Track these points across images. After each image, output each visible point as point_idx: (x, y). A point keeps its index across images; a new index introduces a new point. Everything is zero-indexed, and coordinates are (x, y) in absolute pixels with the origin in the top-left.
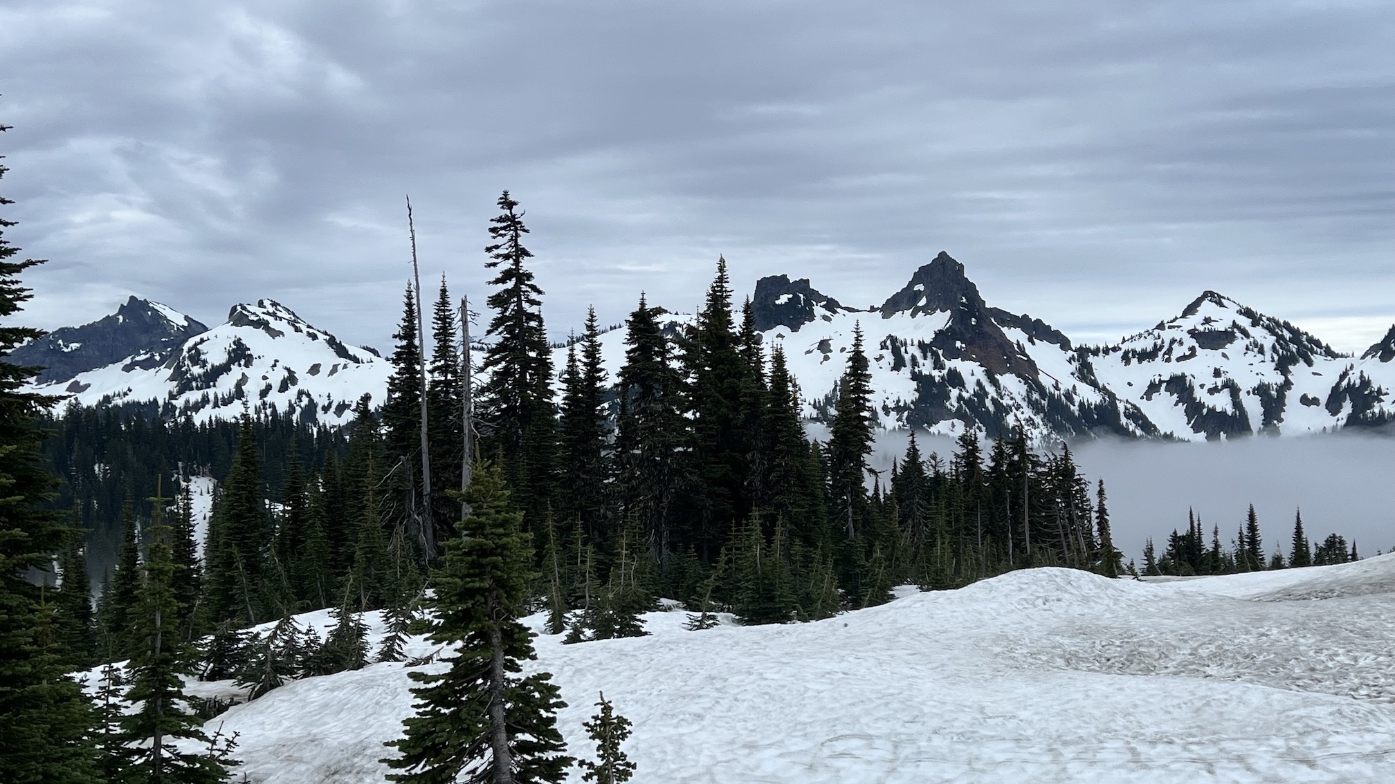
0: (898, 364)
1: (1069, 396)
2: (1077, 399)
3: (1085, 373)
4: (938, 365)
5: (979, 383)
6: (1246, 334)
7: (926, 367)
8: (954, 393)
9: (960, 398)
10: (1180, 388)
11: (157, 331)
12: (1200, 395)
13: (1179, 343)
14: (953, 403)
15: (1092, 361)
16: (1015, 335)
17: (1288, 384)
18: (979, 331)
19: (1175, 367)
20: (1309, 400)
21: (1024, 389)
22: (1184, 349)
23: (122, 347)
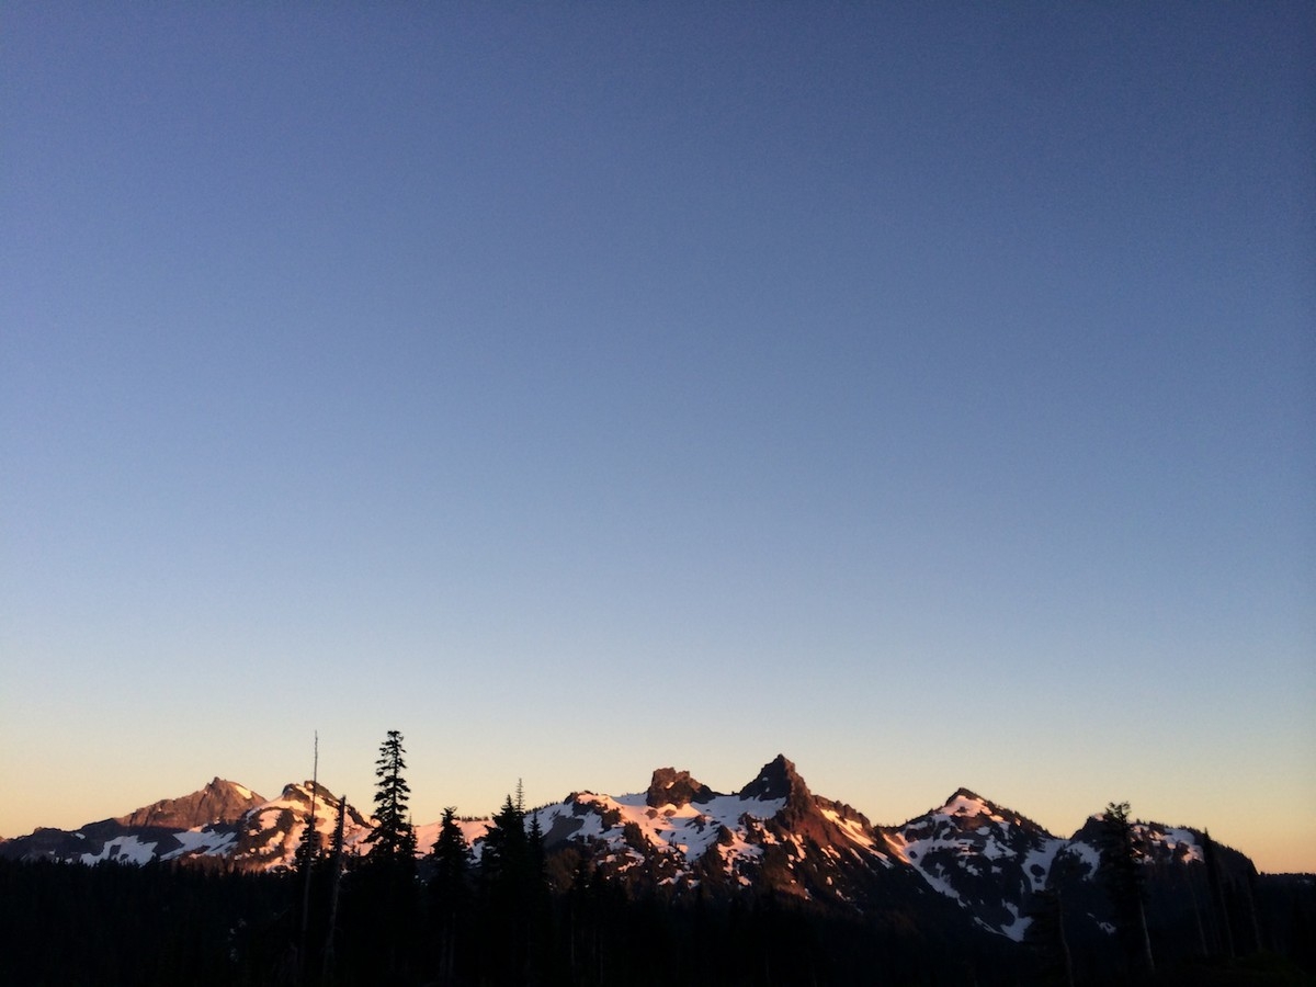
4: (779, 838)
7: (770, 839)
8: (790, 858)
9: (794, 862)
10: (946, 858)
11: (231, 802)
12: (962, 864)
13: (944, 824)
14: (790, 865)
15: (886, 837)
16: (831, 815)
17: (1021, 858)
18: (806, 812)
19: (942, 843)
20: (1037, 870)
21: (839, 856)
22: (947, 831)
23: (204, 813)
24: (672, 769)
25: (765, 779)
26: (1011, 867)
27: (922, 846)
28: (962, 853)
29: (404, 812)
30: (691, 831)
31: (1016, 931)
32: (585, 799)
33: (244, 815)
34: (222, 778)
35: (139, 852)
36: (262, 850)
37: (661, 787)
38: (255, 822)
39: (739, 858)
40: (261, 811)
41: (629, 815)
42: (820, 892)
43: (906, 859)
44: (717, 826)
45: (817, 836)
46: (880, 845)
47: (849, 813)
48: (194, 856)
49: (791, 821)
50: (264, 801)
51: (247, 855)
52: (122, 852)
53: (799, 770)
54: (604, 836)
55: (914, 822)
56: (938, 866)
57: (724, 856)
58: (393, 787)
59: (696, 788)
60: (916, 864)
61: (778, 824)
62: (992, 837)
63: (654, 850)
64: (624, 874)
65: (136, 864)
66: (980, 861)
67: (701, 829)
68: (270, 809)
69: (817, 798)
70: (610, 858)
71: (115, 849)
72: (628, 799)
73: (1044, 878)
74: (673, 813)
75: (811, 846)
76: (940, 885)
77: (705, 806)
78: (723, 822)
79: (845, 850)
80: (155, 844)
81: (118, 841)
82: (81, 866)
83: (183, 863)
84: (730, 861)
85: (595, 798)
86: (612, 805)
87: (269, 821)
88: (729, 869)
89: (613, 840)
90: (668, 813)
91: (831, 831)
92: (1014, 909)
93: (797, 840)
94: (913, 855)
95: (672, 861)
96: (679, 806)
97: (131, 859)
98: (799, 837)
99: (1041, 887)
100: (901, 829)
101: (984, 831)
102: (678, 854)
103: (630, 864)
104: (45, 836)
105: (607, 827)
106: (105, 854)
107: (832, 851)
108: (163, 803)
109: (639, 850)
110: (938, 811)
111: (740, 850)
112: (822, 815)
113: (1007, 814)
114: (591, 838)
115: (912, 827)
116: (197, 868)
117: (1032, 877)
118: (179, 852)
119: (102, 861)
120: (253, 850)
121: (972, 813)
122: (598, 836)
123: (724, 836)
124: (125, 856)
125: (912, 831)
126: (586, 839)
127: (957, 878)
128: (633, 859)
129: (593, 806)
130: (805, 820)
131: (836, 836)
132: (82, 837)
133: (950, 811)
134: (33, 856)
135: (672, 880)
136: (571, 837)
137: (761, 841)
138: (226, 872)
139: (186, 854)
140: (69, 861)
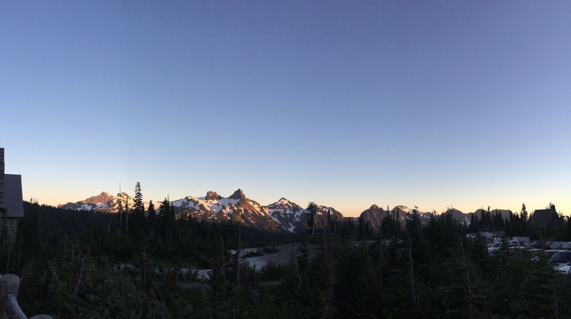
2: (261, 215)
7: (236, 208)
10: (278, 213)
11: (106, 197)
12: (281, 215)
13: (278, 206)
14: (240, 215)
15: (264, 208)
16: (251, 203)
17: (294, 213)
18: (245, 202)
19: (277, 210)
20: (297, 216)
21: (252, 213)
22: (278, 207)
23: (101, 200)
24: (212, 191)
25: (235, 194)
26: (292, 216)
27: (272, 211)
28: (281, 212)
29: (142, 200)
30: (216, 206)
31: (291, 230)
32: (190, 198)
33: (109, 200)
34: (104, 192)
35: (89, 208)
36: (114, 208)
37: (209, 196)
38: (112, 202)
39: (228, 213)
40: (113, 199)
41: (201, 202)
42: (247, 221)
43: (268, 214)
44: (223, 205)
45: (247, 208)
46: (262, 211)
47: (255, 203)
48: (100, 209)
49: (241, 204)
50: (114, 197)
51: (111, 209)
52: (85, 208)
53: (244, 193)
54: (195, 207)
55: (270, 205)
56: (275, 215)
57: (224, 212)
58: (139, 195)
59: (218, 196)
60: (270, 215)
61: (238, 205)
62: (289, 209)
63: (207, 210)
64: (200, 216)
65: (88, 211)
66: (285, 214)
67: (219, 206)
68: (115, 199)
69: (248, 199)
70: (196, 212)
71: (84, 207)
72: (201, 198)
73: (299, 218)
74: (212, 202)
75: (246, 210)
76: (275, 219)
77: (220, 201)
78: (224, 204)
79: (254, 211)
80: (92, 206)
81: (84, 205)
82: (77, 211)
83: (98, 210)
84: (226, 213)
85: (192, 198)
86: (196, 200)
87: (115, 201)
88: (225, 215)
89: (197, 208)
90: (210, 202)
91: (250, 207)
92: (291, 225)
93: (242, 209)
94: (269, 212)
95: (211, 213)
96: (213, 200)
97: (87, 209)
98: (243, 208)
99: (298, 220)
100: (267, 207)
101: (287, 207)
102: (213, 211)
103: (201, 213)
104: (70, 204)
105: (195, 205)
106: (82, 208)
107: (251, 211)
108: (92, 197)
109: (203, 211)
110: (276, 203)
111: (228, 211)
112: (249, 203)
113: (292, 204)
114: (191, 207)
115: (270, 206)
116: (100, 211)
117: (296, 218)
118: (97, 208)
119: (81, 210)
120: (112, 208)
121: (284, 203)
122: (193, 207)
123: (224, 208)
124: (86, 209)
125: (270, 207)
126: (190, 208)
127: (280, 218)
128: (202, 212)
129: (192, 200)
130: (244, 204)
131: (252, 208)
132: (77, 204)
133: (279, 203)
134: (68, 208)
135: (211, 217)
136: (186, 207)
137: (233, 209)
138: (107, 212)
139: (98, 208)
140: (75, 209)
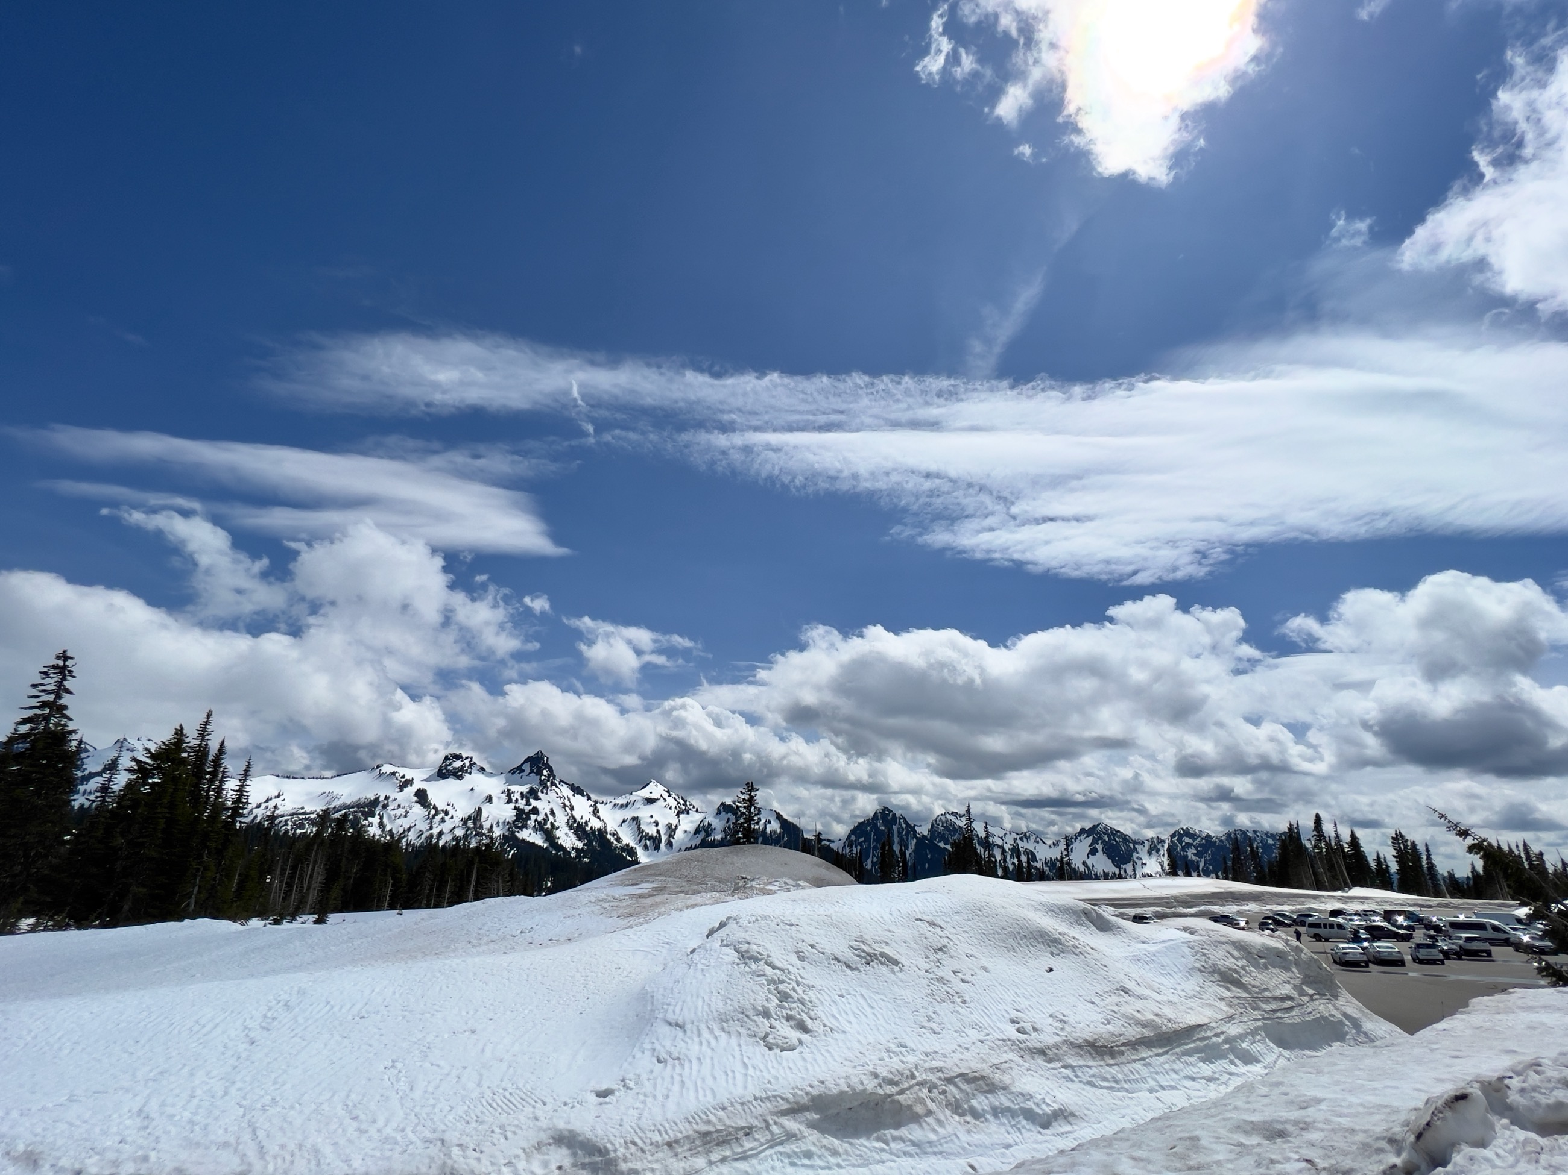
0: (509, 801)
1: (586, 824)
2: (590, 825)
3: (596, 812)
4: (528, 803)
5: (546, 814)
6: (665, 800)
7: (522, 804)
8: (533, 817)
9: (536, 820)
13: (637, 802)
14: (533, 823)
15: (599, 808)
16: (567, 793)
18: (551, 790)
19: (634, 813)
21: (567, 819)
22: (639, 805)
27: (621, 815)
37: (450, 766)
49: (539, 794)
61: (529, 795)
63: (436, 807)
75: (550, 811)
79: (572, 814)
85: (396, 769)
91: (565, 801)
94: (614, 819)
95: (448, 816)
102: (453, 811)
107: (564, 815)
109: (425, 807)
112: (561, 793)
114: (387, 797)
121: (656, 796)
122: (393, 796)
